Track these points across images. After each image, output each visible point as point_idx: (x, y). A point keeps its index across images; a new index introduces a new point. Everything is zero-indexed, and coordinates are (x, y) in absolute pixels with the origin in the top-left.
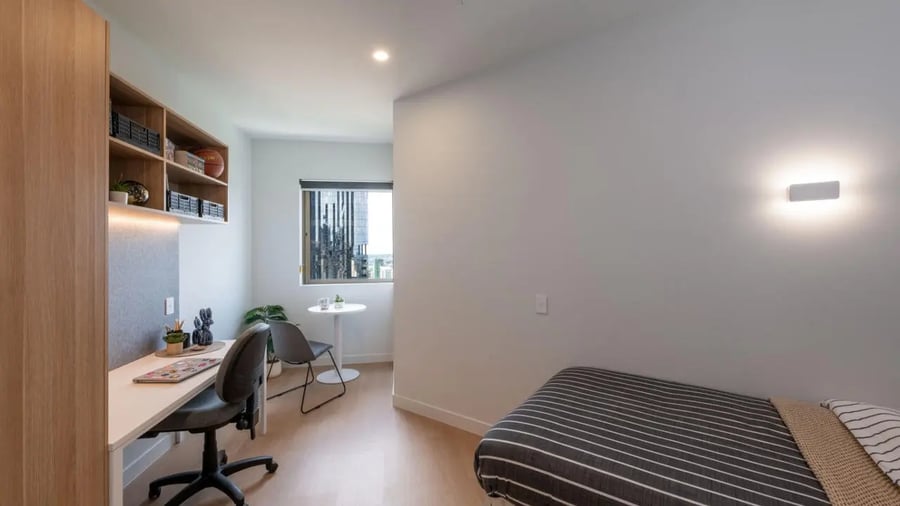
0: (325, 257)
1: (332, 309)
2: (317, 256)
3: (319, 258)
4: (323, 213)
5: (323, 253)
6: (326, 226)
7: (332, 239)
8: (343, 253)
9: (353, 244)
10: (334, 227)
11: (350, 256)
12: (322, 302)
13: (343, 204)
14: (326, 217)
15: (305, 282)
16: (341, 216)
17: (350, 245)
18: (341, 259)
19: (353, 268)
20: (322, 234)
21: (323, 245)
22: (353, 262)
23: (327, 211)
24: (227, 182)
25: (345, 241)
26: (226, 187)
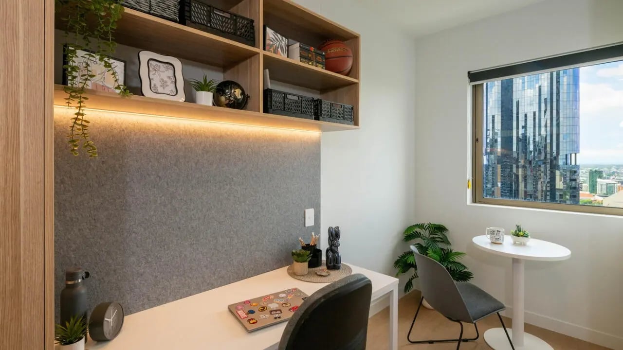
0: (524, 167)
1: (508, 246)
2: (514, 166)
3: (518, 167)
4: (522, 123)
5: (522, 162)
6: (525, 136)
7: (531, 147)
8: (545, 163)
9: (558, 153)
10: (534, 136)
11: (554, 167)
12: (492, 232)
13: (545, 112)
14: (525, 127)
15: (474, 200)
16: (543, 124)
17: (555, 154)
18: (542, 169)
19: (558, 178)
20: (520, 143)
21: (521, 155)
22: (558, 173)
23: (526, 120)
24: (357, 77)
25: (548, 149)
26: (356, 84)
